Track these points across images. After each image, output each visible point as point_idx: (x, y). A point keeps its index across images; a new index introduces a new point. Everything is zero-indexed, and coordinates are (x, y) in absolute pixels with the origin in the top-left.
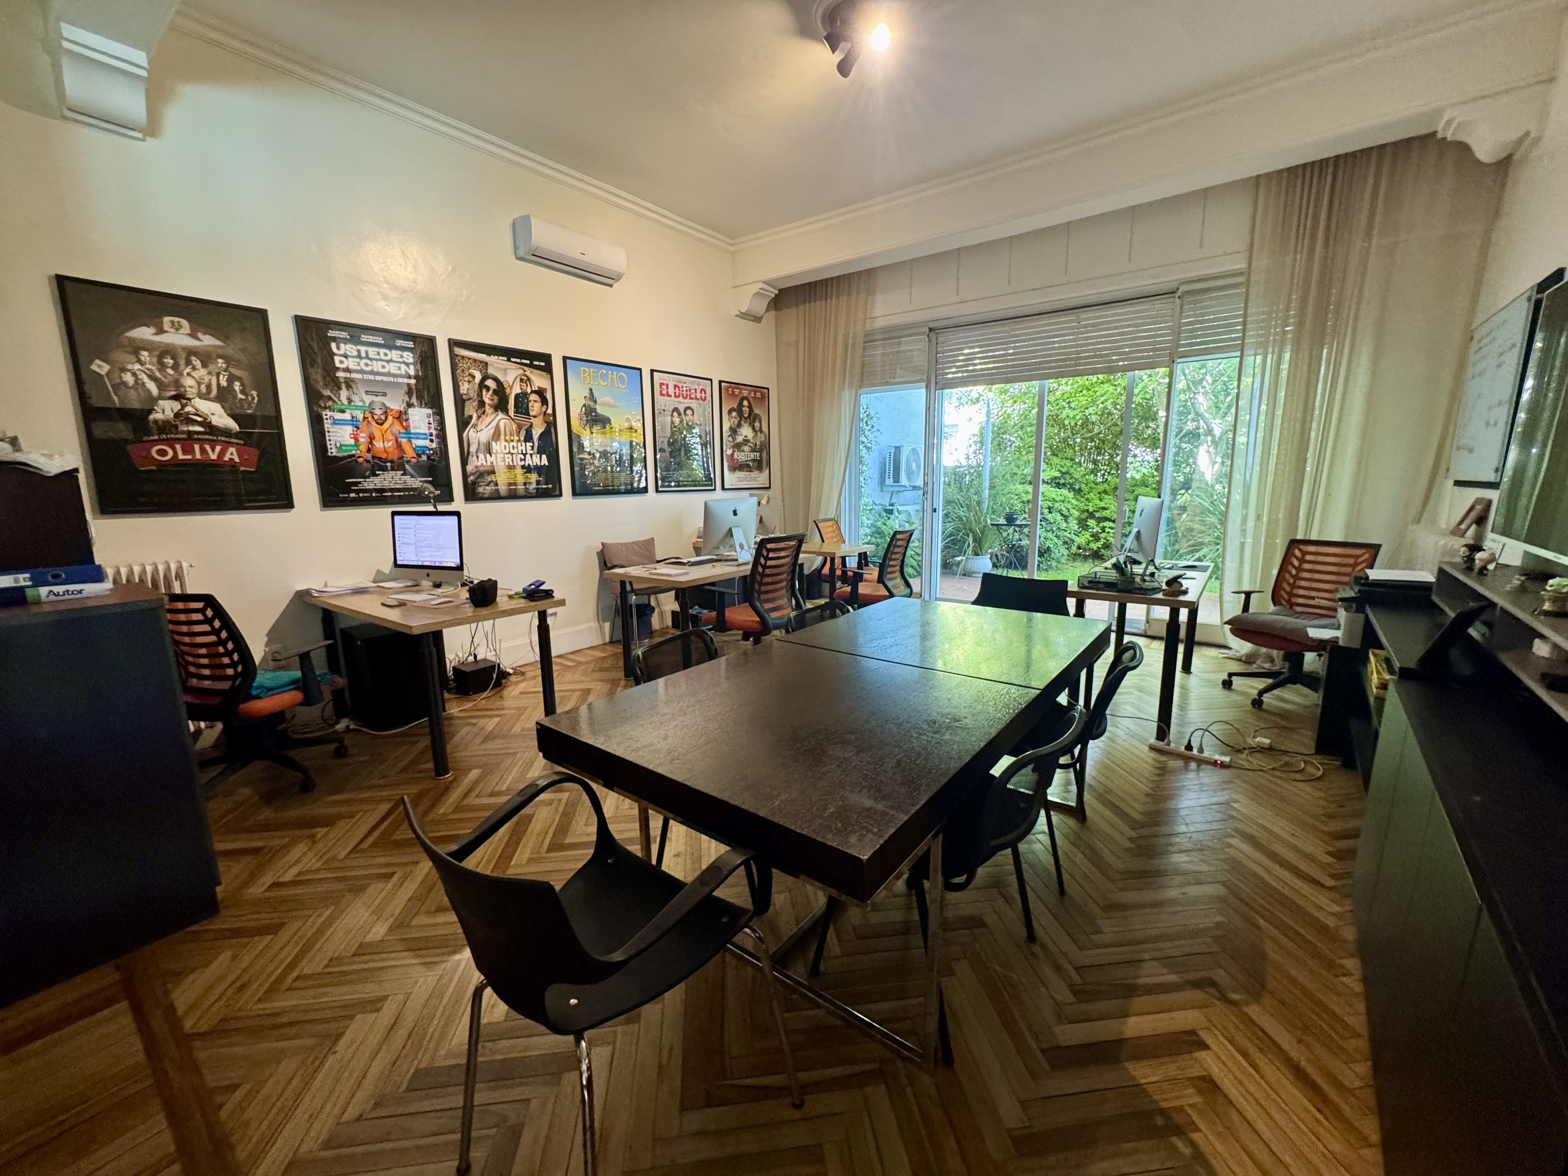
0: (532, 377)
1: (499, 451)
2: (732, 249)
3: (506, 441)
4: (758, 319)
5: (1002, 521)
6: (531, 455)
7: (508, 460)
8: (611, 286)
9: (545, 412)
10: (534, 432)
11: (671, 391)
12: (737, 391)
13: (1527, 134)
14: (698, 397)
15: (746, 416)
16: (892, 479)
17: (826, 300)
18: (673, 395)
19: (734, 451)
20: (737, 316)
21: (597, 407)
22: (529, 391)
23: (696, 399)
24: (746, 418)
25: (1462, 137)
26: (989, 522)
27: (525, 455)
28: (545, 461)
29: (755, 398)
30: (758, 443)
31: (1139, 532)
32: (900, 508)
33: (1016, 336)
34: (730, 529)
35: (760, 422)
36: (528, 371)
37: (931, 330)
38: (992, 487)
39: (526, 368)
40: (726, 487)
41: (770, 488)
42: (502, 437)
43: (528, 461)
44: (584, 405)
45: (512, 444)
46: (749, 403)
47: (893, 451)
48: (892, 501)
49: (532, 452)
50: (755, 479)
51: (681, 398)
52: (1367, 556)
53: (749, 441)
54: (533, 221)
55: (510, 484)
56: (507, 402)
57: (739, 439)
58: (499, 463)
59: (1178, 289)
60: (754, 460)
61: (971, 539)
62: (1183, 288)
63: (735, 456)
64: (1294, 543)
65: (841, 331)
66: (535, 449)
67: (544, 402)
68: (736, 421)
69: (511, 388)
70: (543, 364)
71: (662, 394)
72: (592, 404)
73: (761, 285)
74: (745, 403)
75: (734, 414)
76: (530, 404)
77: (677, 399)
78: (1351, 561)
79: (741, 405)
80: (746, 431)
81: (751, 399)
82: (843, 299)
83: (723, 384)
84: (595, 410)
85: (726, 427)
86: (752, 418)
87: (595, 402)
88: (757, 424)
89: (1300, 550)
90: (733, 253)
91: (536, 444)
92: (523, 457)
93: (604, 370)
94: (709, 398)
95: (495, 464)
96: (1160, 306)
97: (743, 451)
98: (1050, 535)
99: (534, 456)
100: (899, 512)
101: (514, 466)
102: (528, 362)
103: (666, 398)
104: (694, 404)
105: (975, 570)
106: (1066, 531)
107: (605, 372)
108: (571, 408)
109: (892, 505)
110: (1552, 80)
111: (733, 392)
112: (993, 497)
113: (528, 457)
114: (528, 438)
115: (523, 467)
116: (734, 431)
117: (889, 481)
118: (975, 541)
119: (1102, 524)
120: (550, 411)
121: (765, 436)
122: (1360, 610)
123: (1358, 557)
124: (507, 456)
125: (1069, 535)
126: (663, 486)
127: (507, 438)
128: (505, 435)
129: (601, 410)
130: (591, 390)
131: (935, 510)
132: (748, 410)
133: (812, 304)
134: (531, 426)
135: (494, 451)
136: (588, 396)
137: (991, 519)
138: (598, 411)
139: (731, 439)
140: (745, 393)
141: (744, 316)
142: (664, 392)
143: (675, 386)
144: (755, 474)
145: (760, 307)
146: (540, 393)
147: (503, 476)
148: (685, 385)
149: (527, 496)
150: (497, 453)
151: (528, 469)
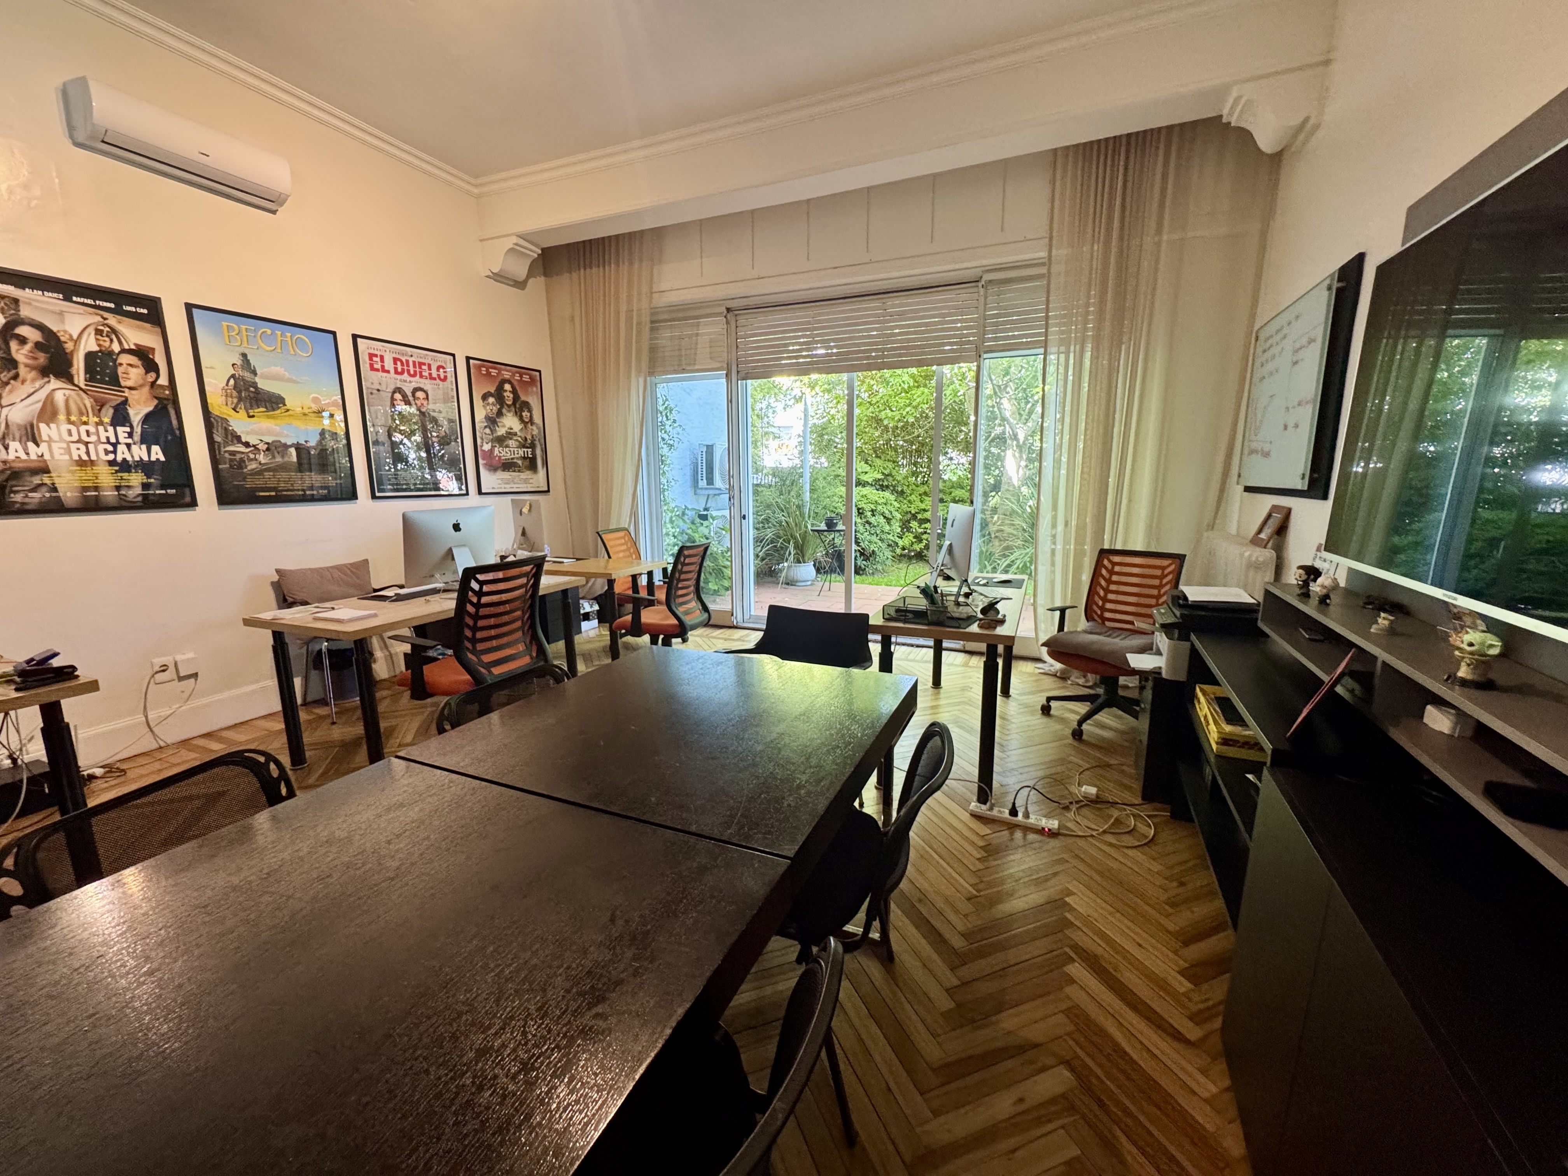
0: (120, 328)
1: (55, 437)
2: (476, 191)
3: (70, 422)
4: (520, 285)
5: (823, 526)
6: (128, 446)
7: (79, 452)
8: (274, 212)
9: (153, 384)
10: (131, 412)
11: (389, 364)
12: (494, 372)
13: (1307, 120)
14: (434, 375)
15: (510, 403)
16: (705, 481)
17: (604, 266)
18: (392, 371)
19: (493, 447)
20: (488, 277)
21: (257, 379)
22: (116, 348)
23: (431, 378)
24: (509, 406)
25: (1243, 125)
26: (809, 527)
27: (115, 445)
28: (157, 453)
29: (521, 381)
30: (529, 437)
31: (951, 545)
32: (714, 513)
33: (820, 322)
34: (450, 550)
35: (530, 411)
36: (112, 320)
37: (729, 310)
38: (813, 490)
39: (106, 315)
40: (483, 491)
41: (548, 491)
42: (62, 417)
43: (122, 453)
44: (233, 376)
45: (83, 429)
46: (513, 387)
47: (705, 449)
48: (708, 506)
49: (129, 441)
50: (526, 481)
51: (406, 376)
52: (1172, 567)
53: (516, 434)
54: (95, 89)
55: (85, 489)
56: (70, 364)
57: (501, 431)
58: (57, 456)
59: (981, 277)
60: (524, 458)
61: (791, 547)
62: (987, 277)
63: (496, 452)
64: (1104, 553)
65: (624, 308)
66: (137, 437)
67: (150, 366)
68: (495, 409)
69: (77, 342)
70: (145, 311)
71: (372, 368)
72: (247, 375)
73: (515, 239)
74: (507, 387)
75: (491, 400)
76: (120, 370)
77: (399, 377)
78: (1158, 572)
79: (500, 389)
80: (510, 422)
81: (516, 383)
82: (624, 268)
83: (471, 361)
84: (255, 384)
85: (480, 415)
86: (520, 407)
87: (254, 373)
88: (525, 414)
89: (1110, 561)
90: (478, 197)
91: (138, 430)
92: (110, 448)
93: (267, 328)
94: (451, 378)
95: (47, 457)
96: (962, 296)
97: (507, 446)
98: (874, 538)
99: (134, 447)
100: (713, 518)
101: (92, 463)
102: (112, 306)
103: (380, 374)
104: (427, 384)
105: (800, 578)
106: (889, 534)
107: (269, 332)
108: (206, 380)
109: (706, 509)
110: (1327, 63)
111: (488, 374)
112: (816, 501)
113: (121, 448)
114: (121, 417)
115: (112, 463)
116: (492, 421)
117: (703, 483)
118: (796, 547)
119: (923, 526)
120: (163, 381)
121: (538, 428)
122: (1184, 637)
123: (1163, 568)
124: (73, 446)
125: (892, 538)
126: (380, 491)
127: (73, 418)
128: (68, 413)
129: (263, 384)
130: (244, 355)
131: (744, 517)
132: (511, 396)
133: (588, 270)
134: (125, 402)
135: (45, 437)
136: (239, 362)
137: (813, 525)
138: (259, 386)
139: (488, 431)
140: (507, 375)
141: (498, 277)
142: (378, 366)
143: (395, 360)
144: (527, 475)
145: (521, 270)
146: (143, 355)
147: (68, 476)
148: (411, 360)
149: (123, 506)
150: (50, 441)
151: (125, 467)
